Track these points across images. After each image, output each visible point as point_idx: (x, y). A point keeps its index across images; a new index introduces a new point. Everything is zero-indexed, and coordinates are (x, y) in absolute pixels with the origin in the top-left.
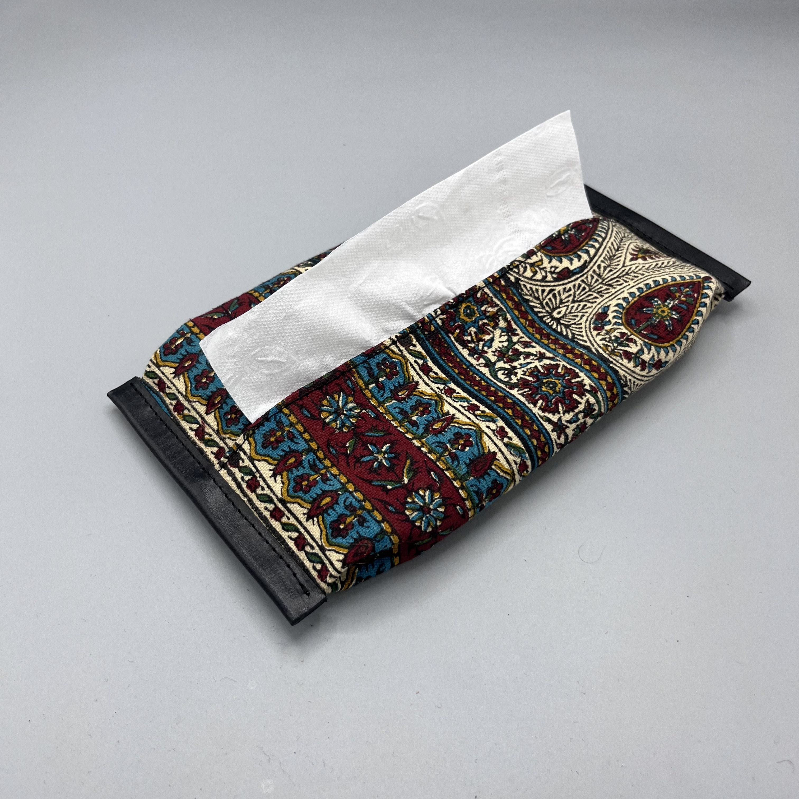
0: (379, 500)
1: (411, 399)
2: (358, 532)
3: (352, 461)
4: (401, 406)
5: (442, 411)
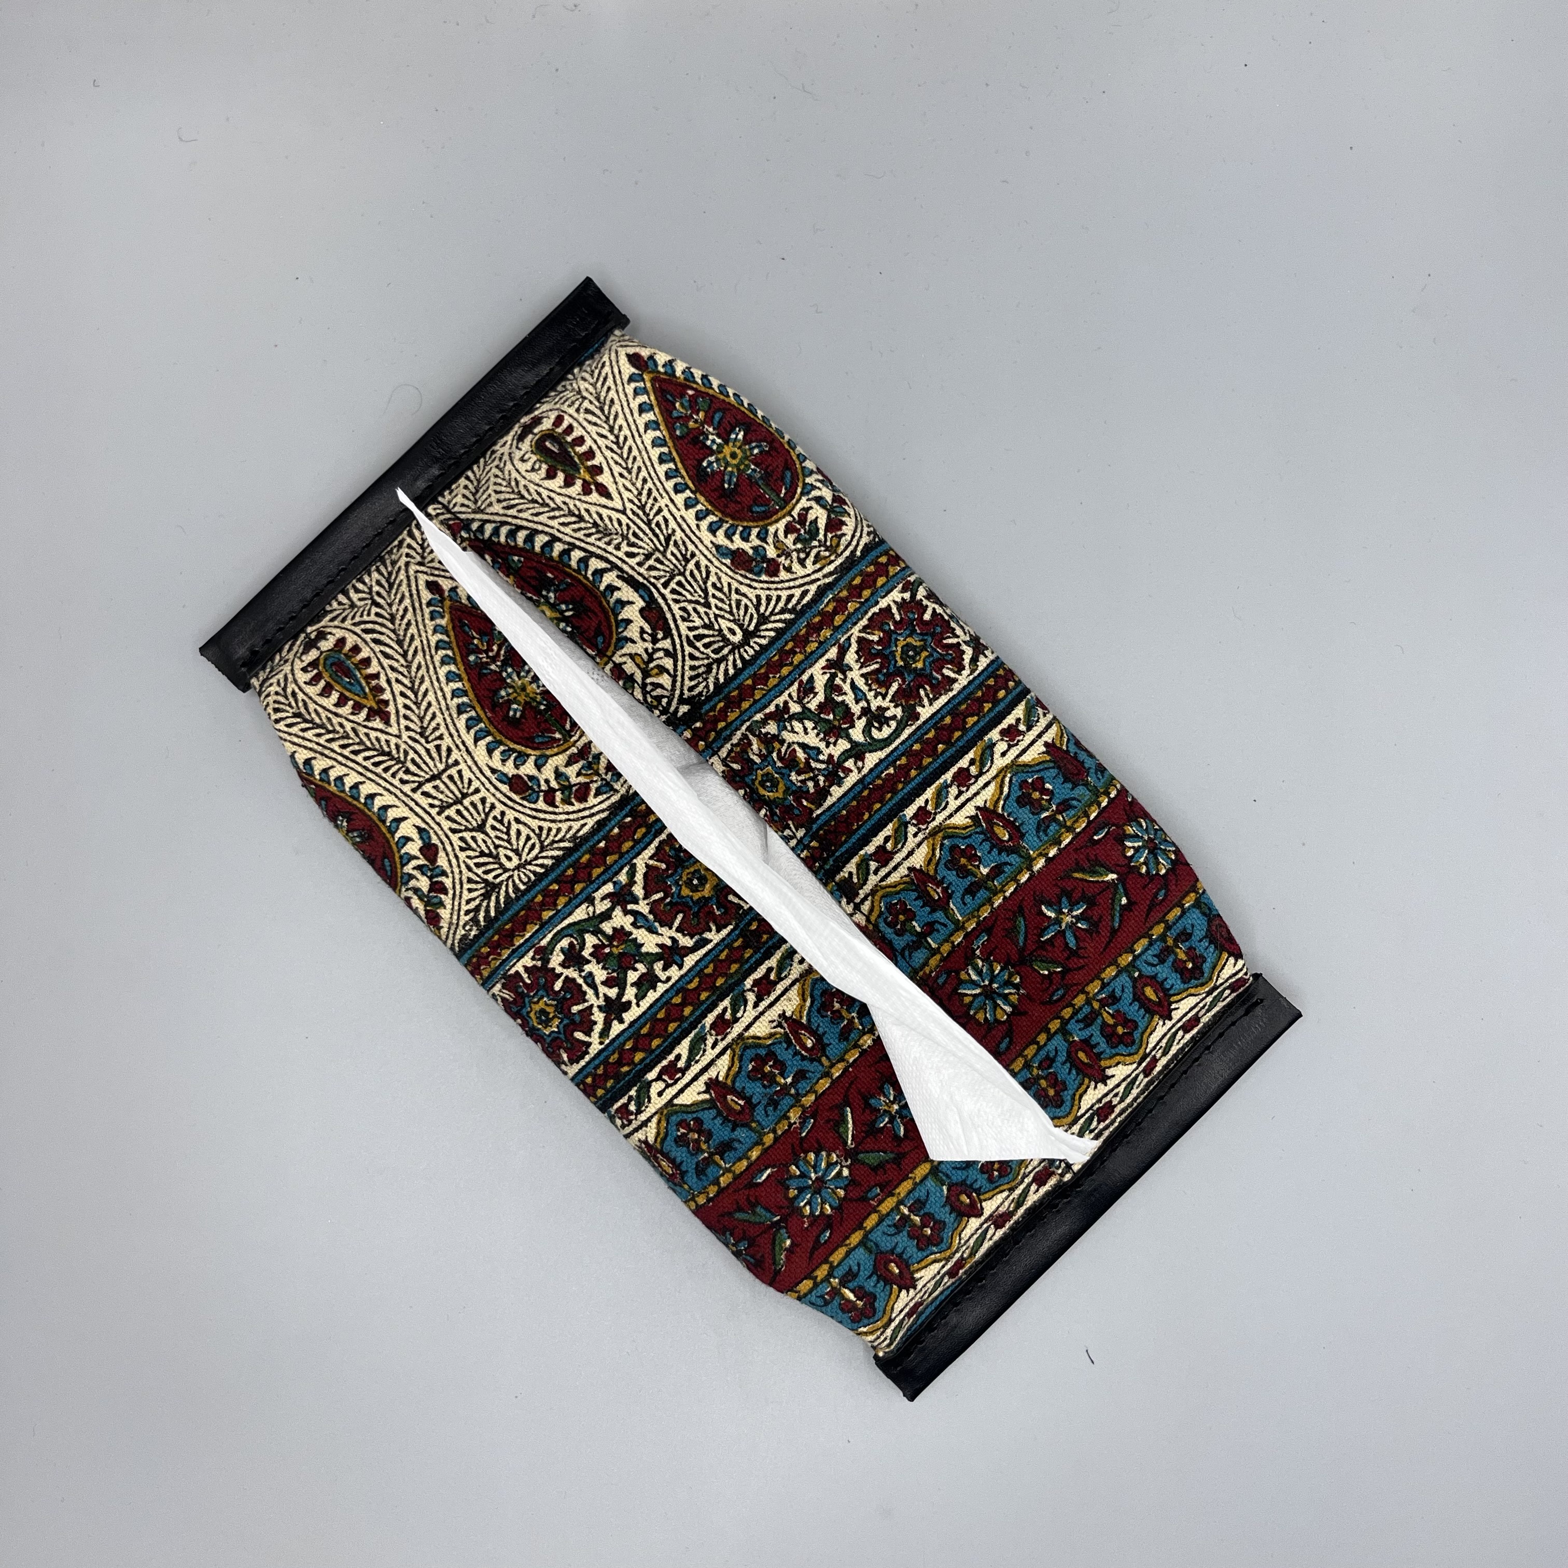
0: (1147, 916)
1: (944, 877)
2: (1201, 941)
3: (1074, 963)
4: (958, 895)
5: (967, 827)
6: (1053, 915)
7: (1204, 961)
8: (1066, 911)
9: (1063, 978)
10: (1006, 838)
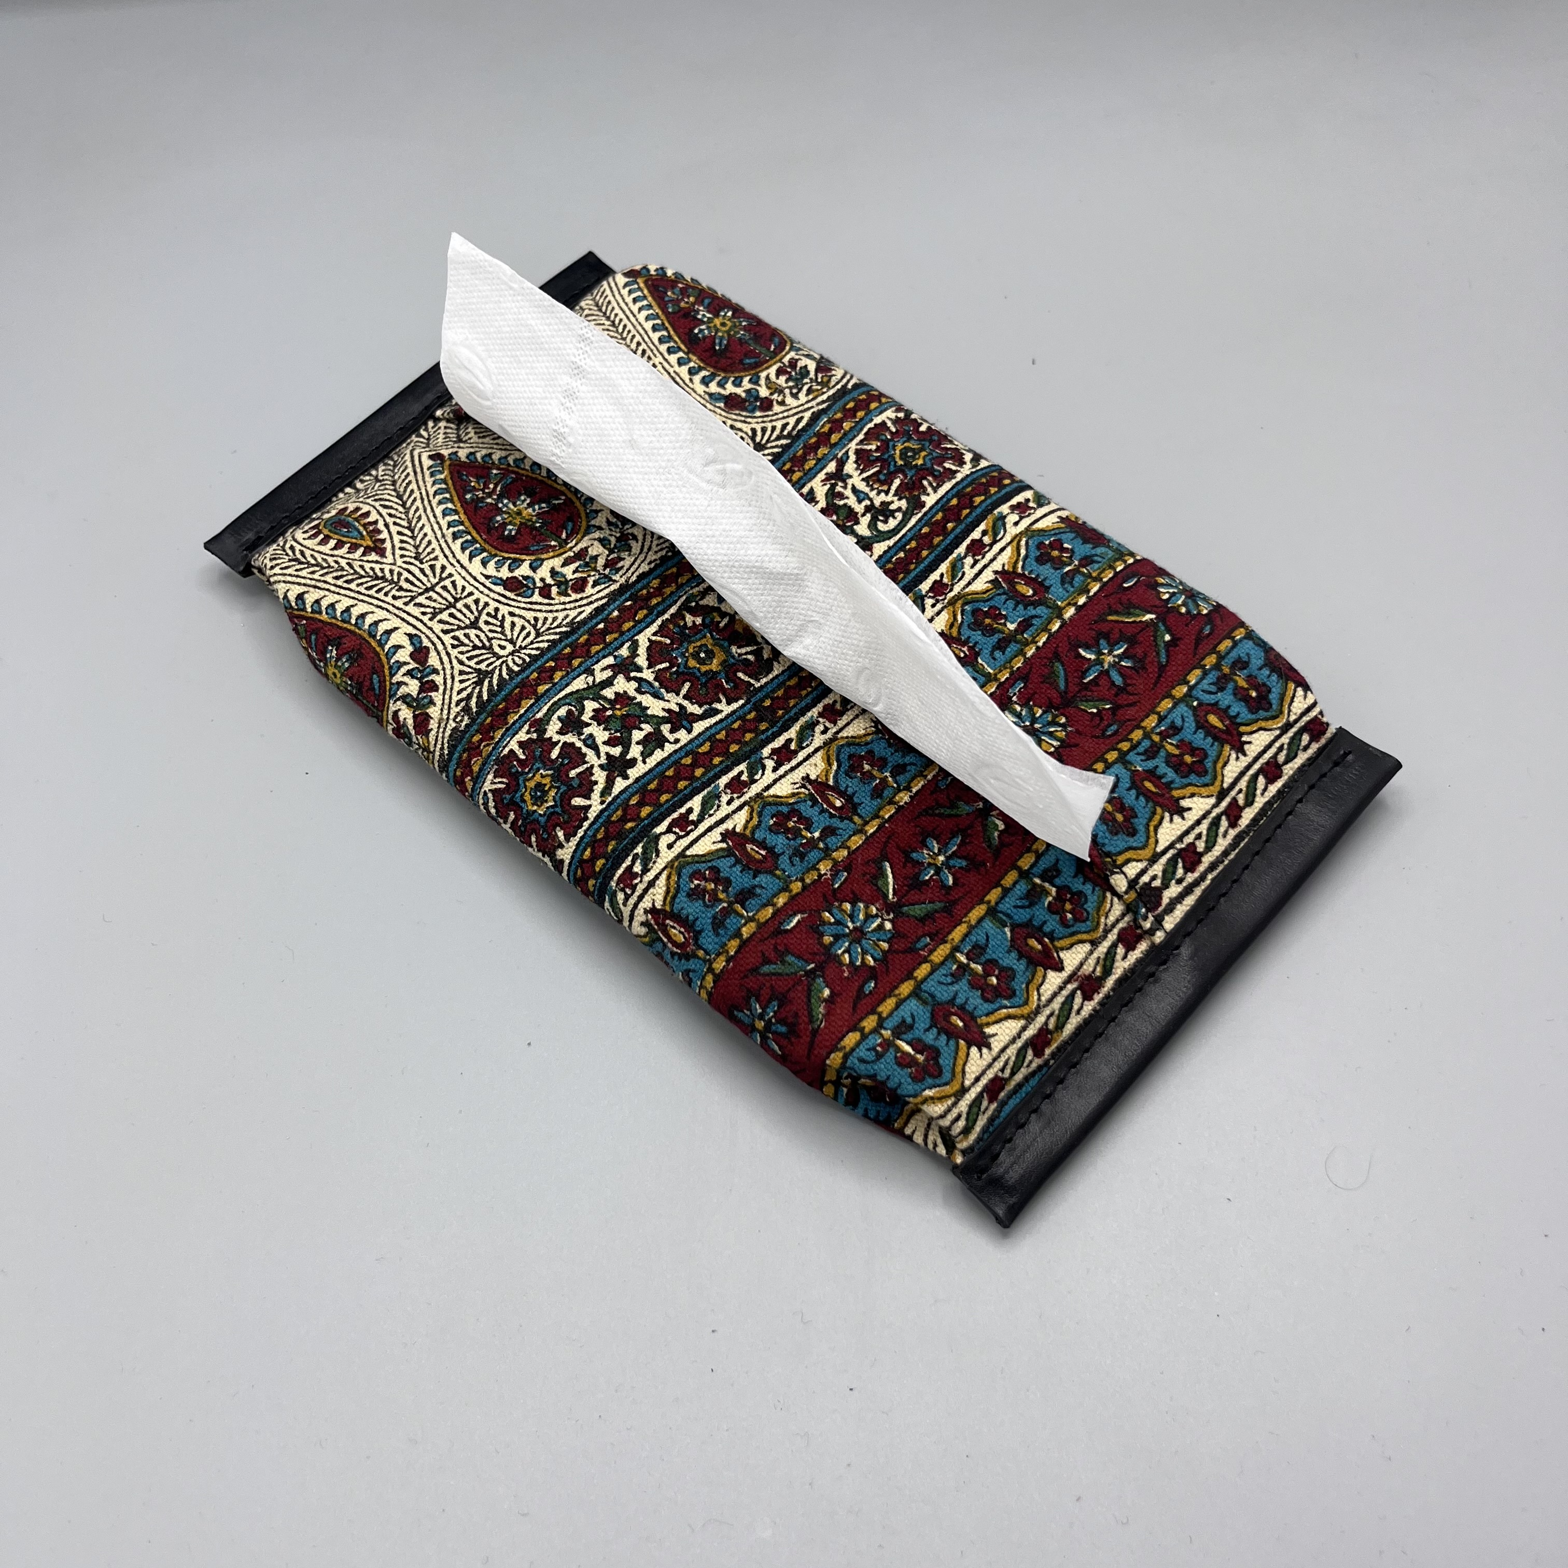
0: (1196, 648)
1: (969, 637)
2: (1260, 669)
3: (1123, 699)
4: (986, 652)
5: (988, 591)
6: (1093, 657)
7: (1269, 691)
8: (1106, 651)
9: (1114, 714)
10: (1031, 592)
